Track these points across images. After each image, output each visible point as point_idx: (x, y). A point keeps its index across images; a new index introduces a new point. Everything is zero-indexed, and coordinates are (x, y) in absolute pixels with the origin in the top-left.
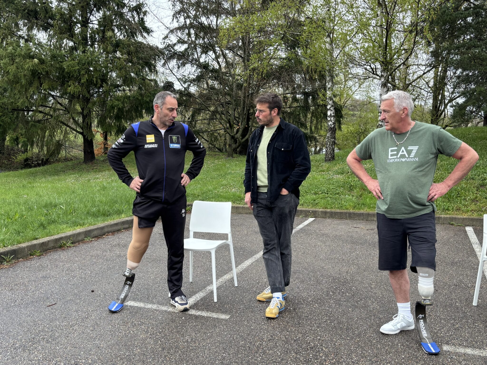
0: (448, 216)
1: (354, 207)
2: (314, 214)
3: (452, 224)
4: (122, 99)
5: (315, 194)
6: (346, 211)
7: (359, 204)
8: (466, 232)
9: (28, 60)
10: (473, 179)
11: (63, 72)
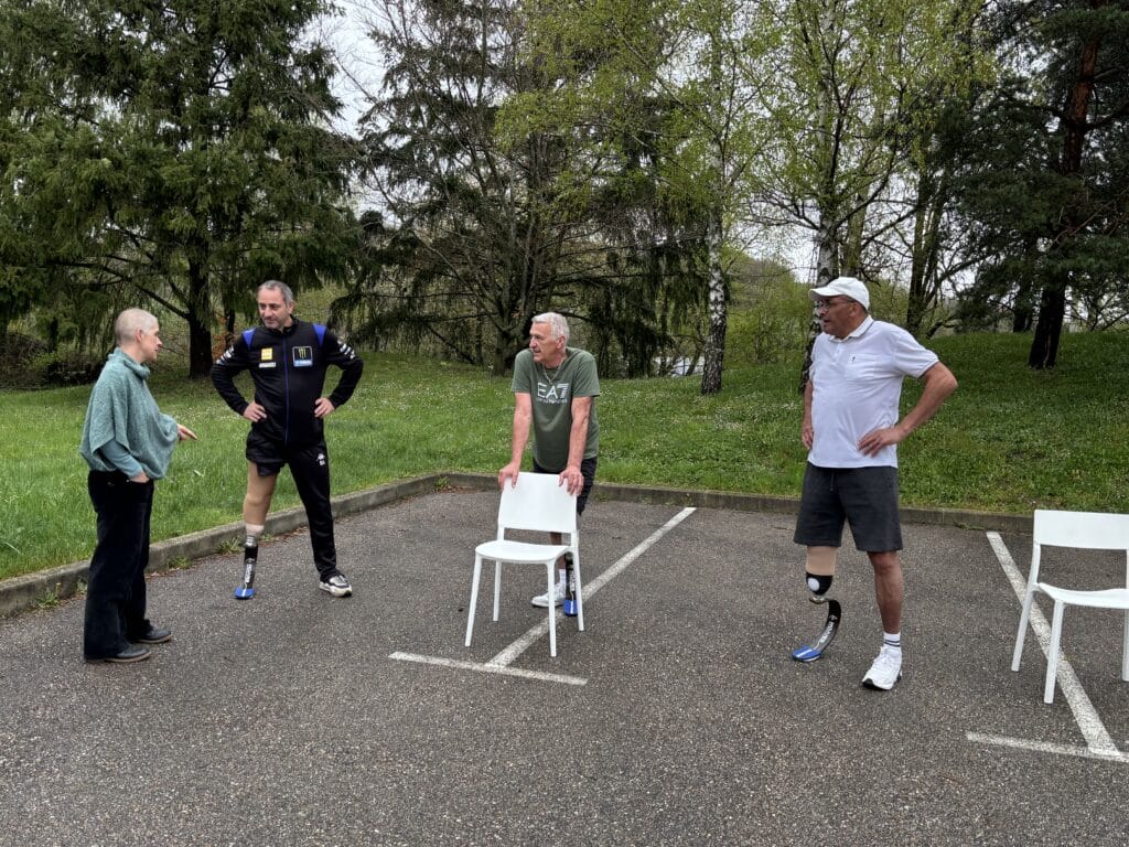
0: (953, 510)
1: (773, 488)
2: (695, 500)
3: (961, 527)
4: (281, 248)
5: (694, 459)
6: (756, 495)
7: (780, 483)
8: (987, 541)
9: (88, 161)
10: (999, 439)
11: (159, 187)
